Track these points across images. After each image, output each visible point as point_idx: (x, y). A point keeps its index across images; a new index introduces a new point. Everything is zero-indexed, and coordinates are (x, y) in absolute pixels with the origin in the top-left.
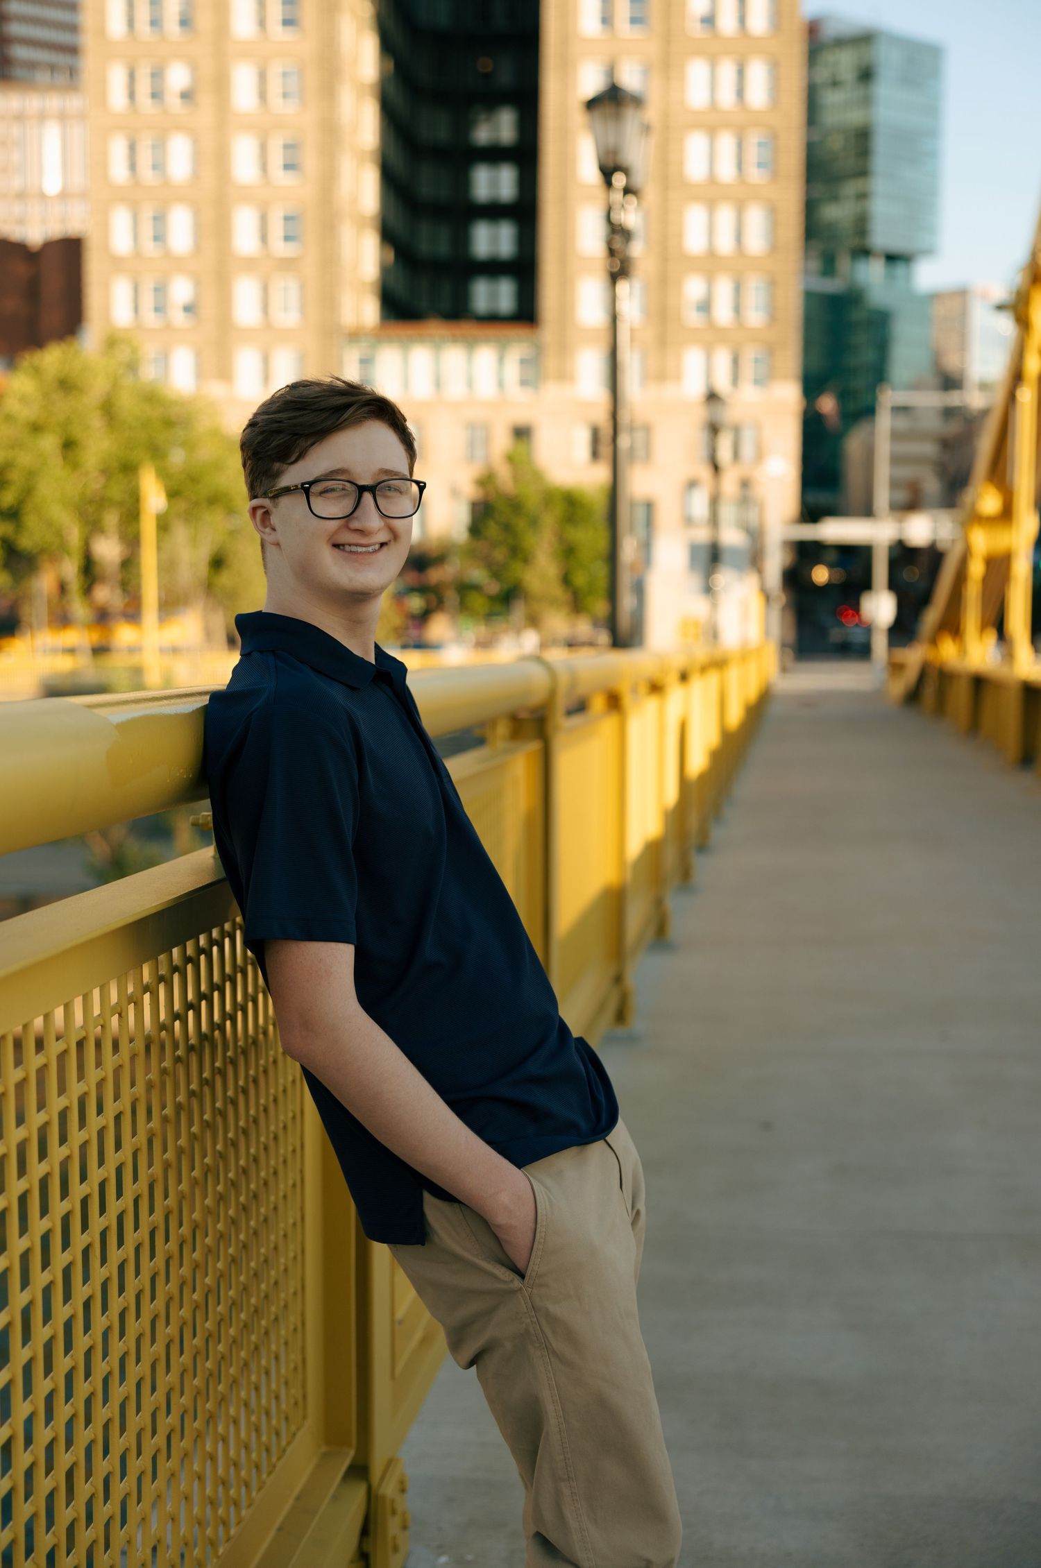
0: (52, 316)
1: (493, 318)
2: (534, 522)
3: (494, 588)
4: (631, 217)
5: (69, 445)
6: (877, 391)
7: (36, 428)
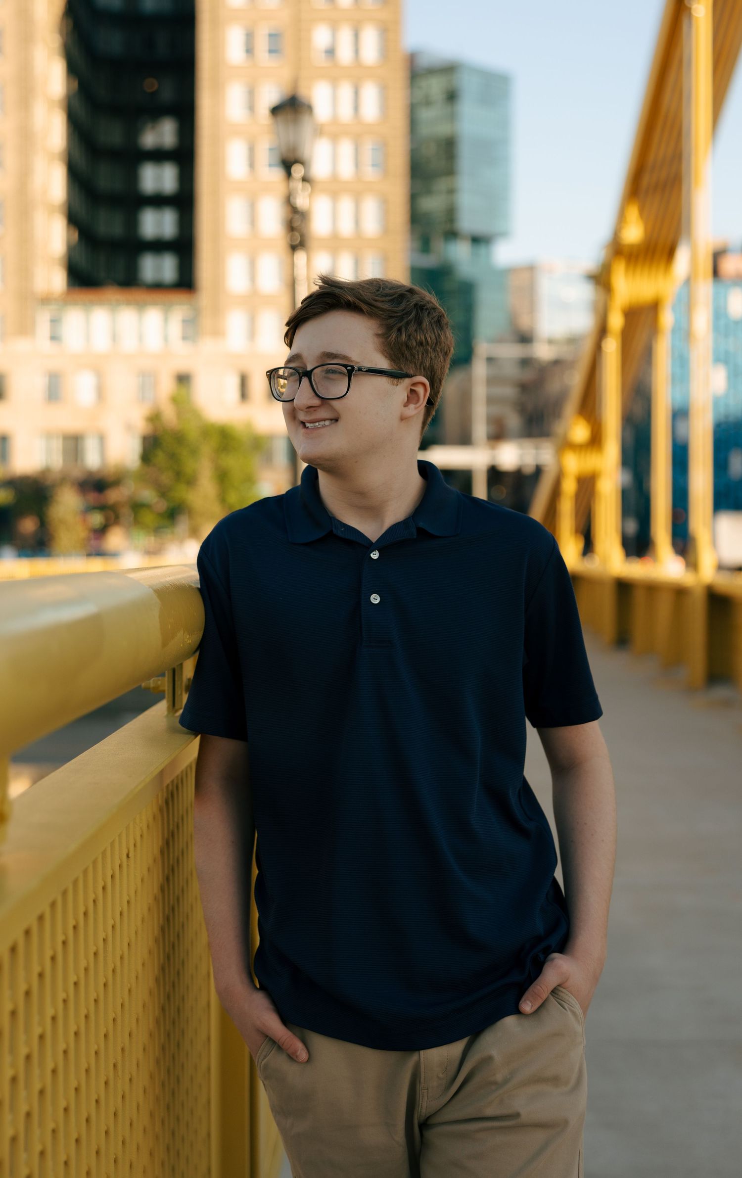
1: (158, 287)
2: (194, 452)
3: (162, 506)
6: (473, 344)
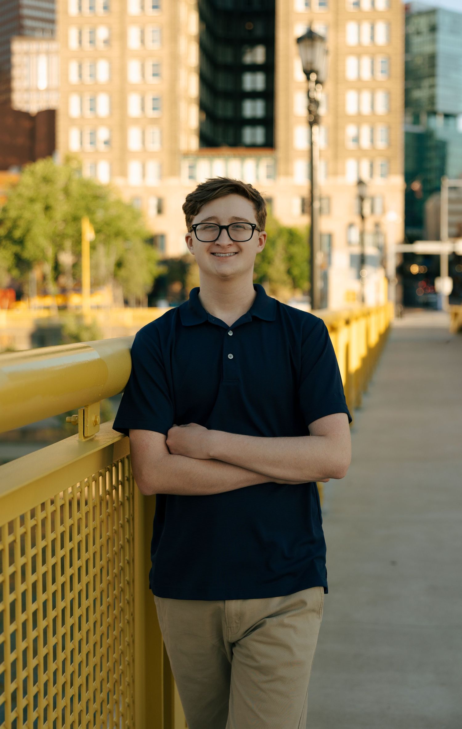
0: (41, 146)
1: (253, 146)
2: (273, 244)
4: (319, 95)
5: (47, 208)
6: (441, 179)
7: (32, 200)
